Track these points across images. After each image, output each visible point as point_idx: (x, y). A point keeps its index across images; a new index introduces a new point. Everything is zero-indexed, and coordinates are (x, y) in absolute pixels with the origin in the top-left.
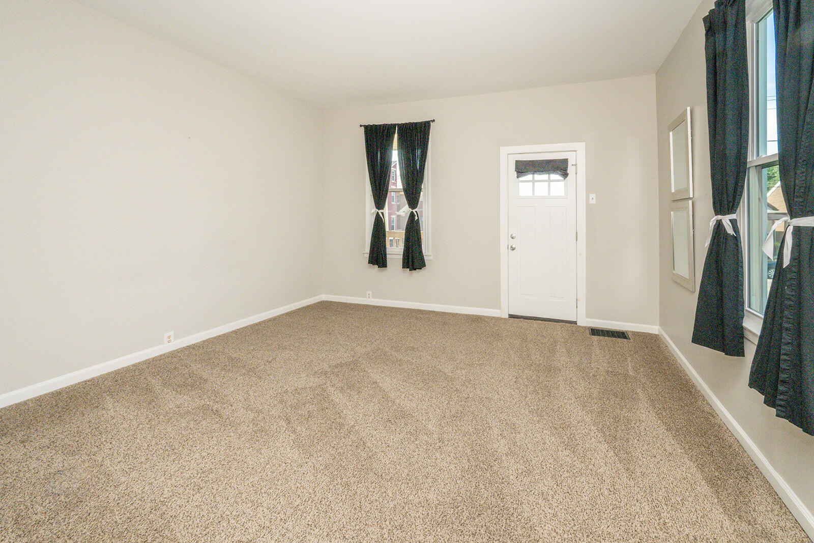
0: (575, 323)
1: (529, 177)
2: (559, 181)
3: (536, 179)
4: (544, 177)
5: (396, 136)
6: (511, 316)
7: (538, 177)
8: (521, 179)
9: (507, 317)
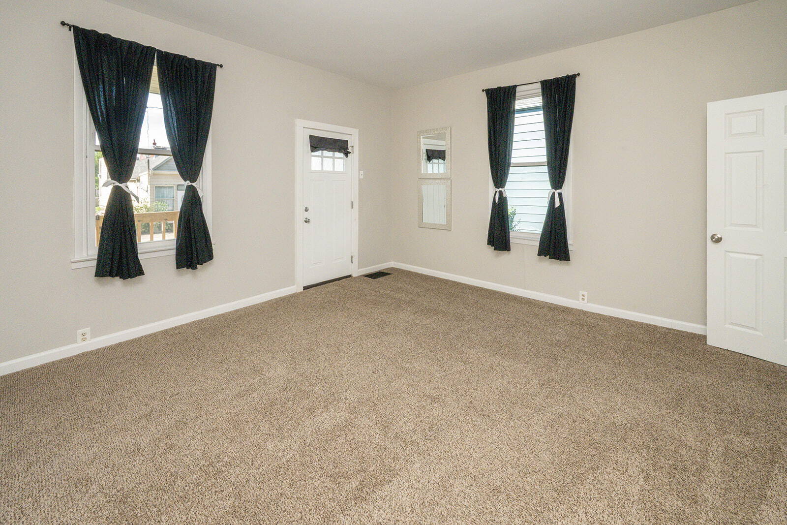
0: (350, 276)
1: (319, 153)
2: (341, 158)
3: (324, 155)
4: (330, 154)
5: (155, 69)
6: (305, 288)
7: (326, 153)
8: (313, 153)
9: (302, 290)
